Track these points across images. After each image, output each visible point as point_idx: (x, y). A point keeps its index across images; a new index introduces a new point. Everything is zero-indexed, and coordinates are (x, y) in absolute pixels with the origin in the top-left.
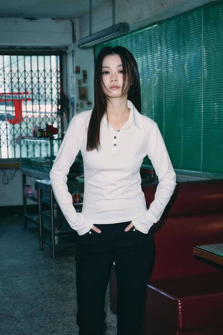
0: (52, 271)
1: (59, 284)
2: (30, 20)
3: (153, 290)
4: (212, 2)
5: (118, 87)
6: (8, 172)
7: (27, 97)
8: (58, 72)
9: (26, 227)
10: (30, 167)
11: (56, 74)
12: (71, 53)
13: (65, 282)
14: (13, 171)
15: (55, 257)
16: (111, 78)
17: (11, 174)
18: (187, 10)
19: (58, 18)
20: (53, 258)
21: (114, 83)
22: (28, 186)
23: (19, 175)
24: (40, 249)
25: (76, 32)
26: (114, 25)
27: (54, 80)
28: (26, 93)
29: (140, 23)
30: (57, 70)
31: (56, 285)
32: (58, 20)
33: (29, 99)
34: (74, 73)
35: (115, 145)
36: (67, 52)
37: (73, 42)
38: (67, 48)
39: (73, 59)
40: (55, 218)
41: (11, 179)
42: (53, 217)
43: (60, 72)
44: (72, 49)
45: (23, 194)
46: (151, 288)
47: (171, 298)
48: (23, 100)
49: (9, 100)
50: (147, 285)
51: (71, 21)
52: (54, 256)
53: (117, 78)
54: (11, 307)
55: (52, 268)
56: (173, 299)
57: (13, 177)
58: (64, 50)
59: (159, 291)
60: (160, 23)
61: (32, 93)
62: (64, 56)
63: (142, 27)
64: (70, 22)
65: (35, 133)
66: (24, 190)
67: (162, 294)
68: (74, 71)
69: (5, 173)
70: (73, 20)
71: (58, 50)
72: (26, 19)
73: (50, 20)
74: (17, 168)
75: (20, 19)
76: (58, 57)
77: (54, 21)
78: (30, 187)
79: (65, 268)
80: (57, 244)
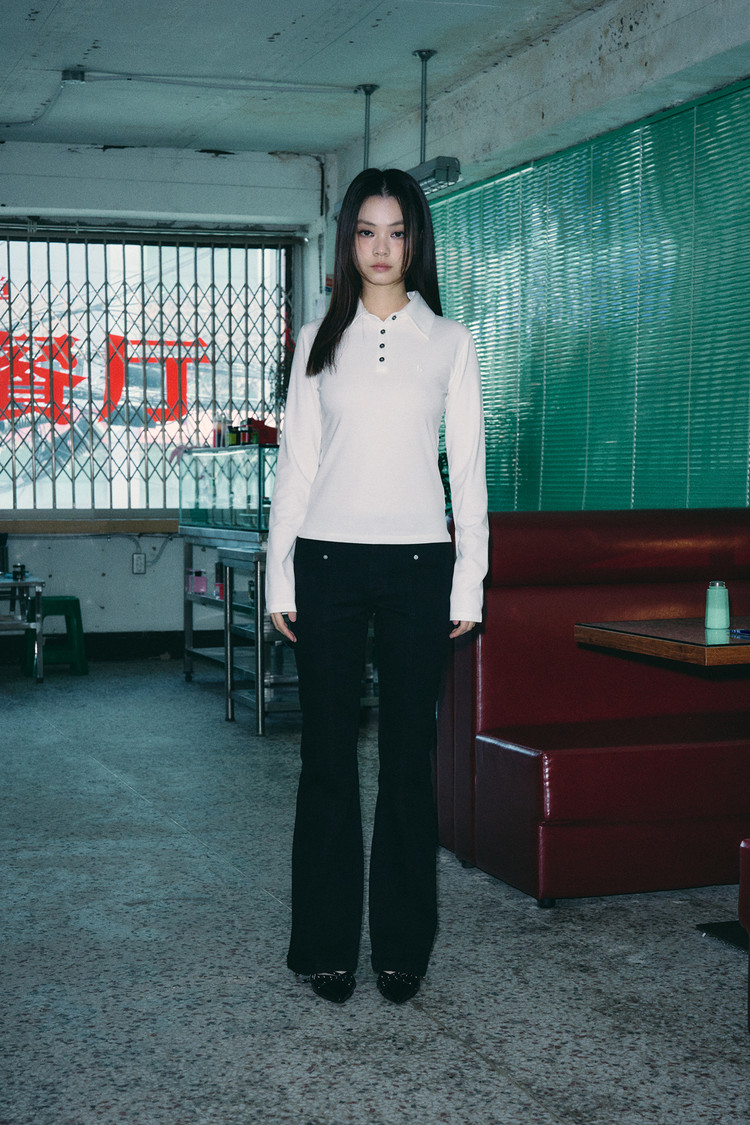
0: (256, 758)
1: (271, 780)
2: (213, 154)
3: (490, 744)
4: (664, 110)
5: (387, 267)
6: (146, 544)
7: (200, 355)
8: (281, 288)
9: (189, 679)
10: (204, 524)
11: (275, 297)
12: (316, 242)
13: (289, 777)
14: (158, 543)
15: (263, 735)
16: (377, 247)
17: (154, 549)
18: (604, 130)
19: (283, 152)
20: (258, 735)
21: (381, 260)
22: (199, 574)
23: (175, 551)
24: (227, 719)
25: (328, 186)
26: (422, 162)
27: (271, 311)
28: (198, 343)
29: (490, 163)
30: (278, 286)
31: (266, 780)
32: (284, 156)
33: (205, 359)
34: (321, 292)
35: (382, 359)
36: (306, 240)
37: (322, 214)
38: (304, 228)
39: (320, 257)
40: (266, 635)
41: (154, 562)
42: (262, 634)
43: (287, 292)
44: (320, 232)
45: (185, 594)
46: (484, 743)
47: (528, 753)
48: (190, 360)
49: (153, 360)
50: (478, 737)
51: (318, 159)
52: (260, 732)
53: (388, 249)
54: (159, 814)
55: (254, 753)
56: (533, 754)
57: (158, 557)
58: (298, 234)
59: (502, 745)
60: (537, 162)
61: (213, 343)
62: (297, 249)
63: (496, 172)
64: (317, 163)
65: (218, 435)
66: (186, 583)
67: (510, 751)
68: (321, 287)
69: (138, 546)
70: (322, 157)
71: (283, 235)
72: (203, 151)
73: (265, 155)
74: (170, 535)
75: (189, 153)
76: (283, 251)
77: (276, 159)
78: (203, 575)
79: (289, 755)
80: (268, 703)
